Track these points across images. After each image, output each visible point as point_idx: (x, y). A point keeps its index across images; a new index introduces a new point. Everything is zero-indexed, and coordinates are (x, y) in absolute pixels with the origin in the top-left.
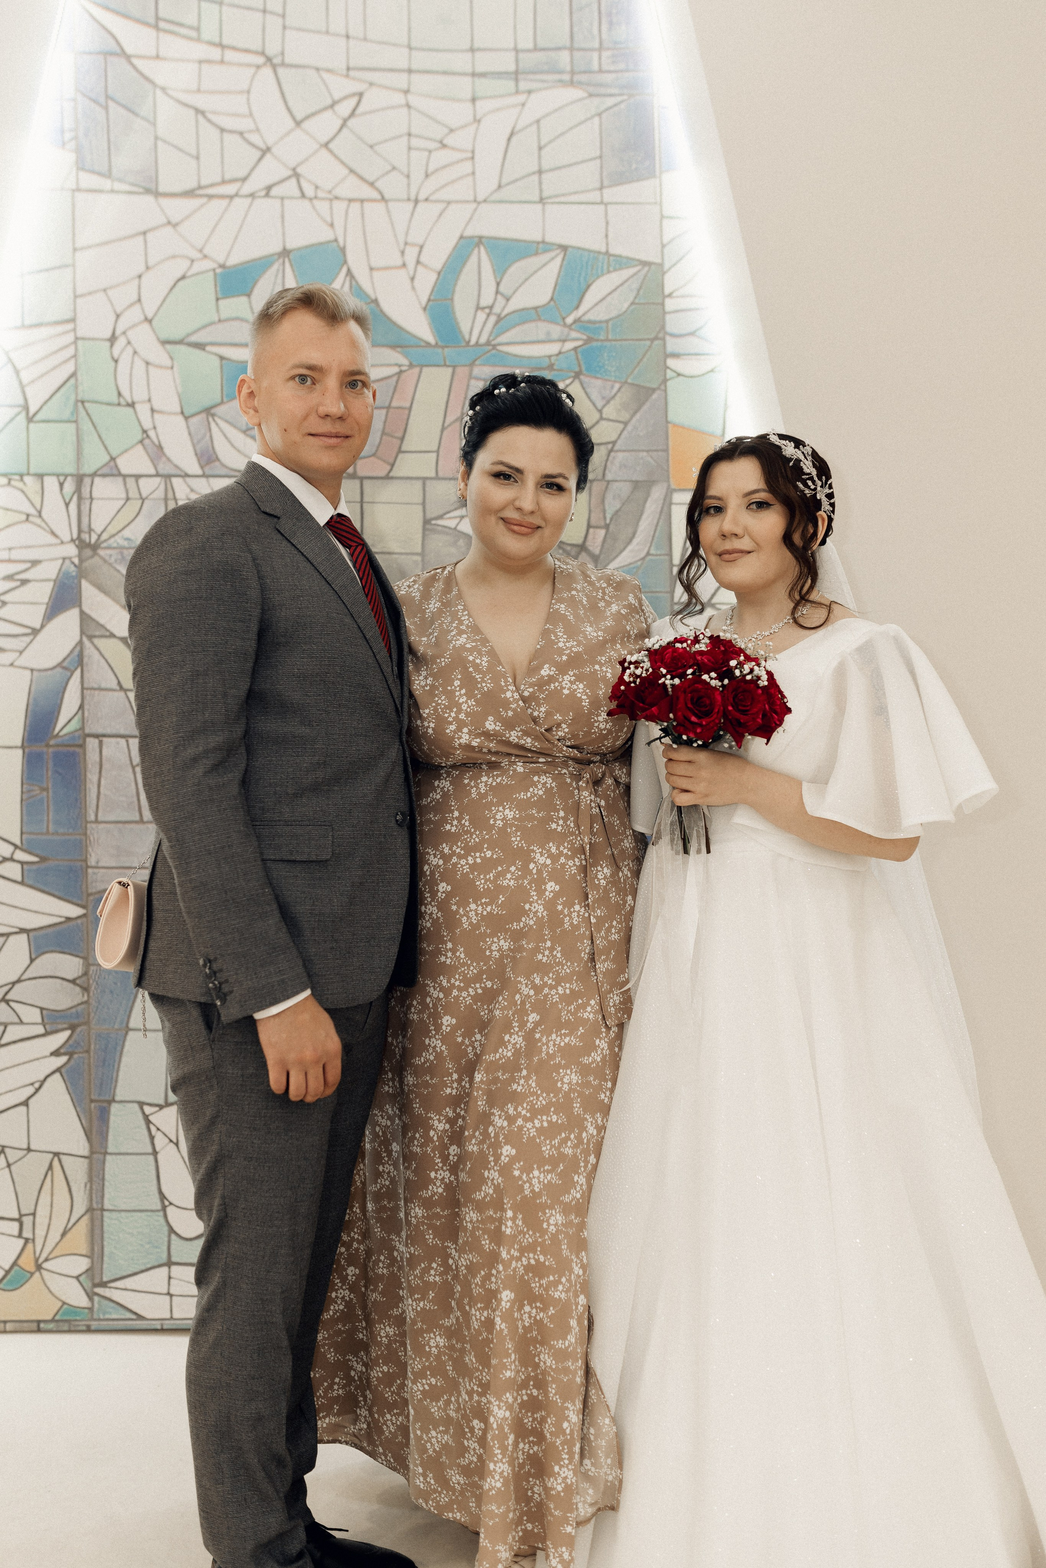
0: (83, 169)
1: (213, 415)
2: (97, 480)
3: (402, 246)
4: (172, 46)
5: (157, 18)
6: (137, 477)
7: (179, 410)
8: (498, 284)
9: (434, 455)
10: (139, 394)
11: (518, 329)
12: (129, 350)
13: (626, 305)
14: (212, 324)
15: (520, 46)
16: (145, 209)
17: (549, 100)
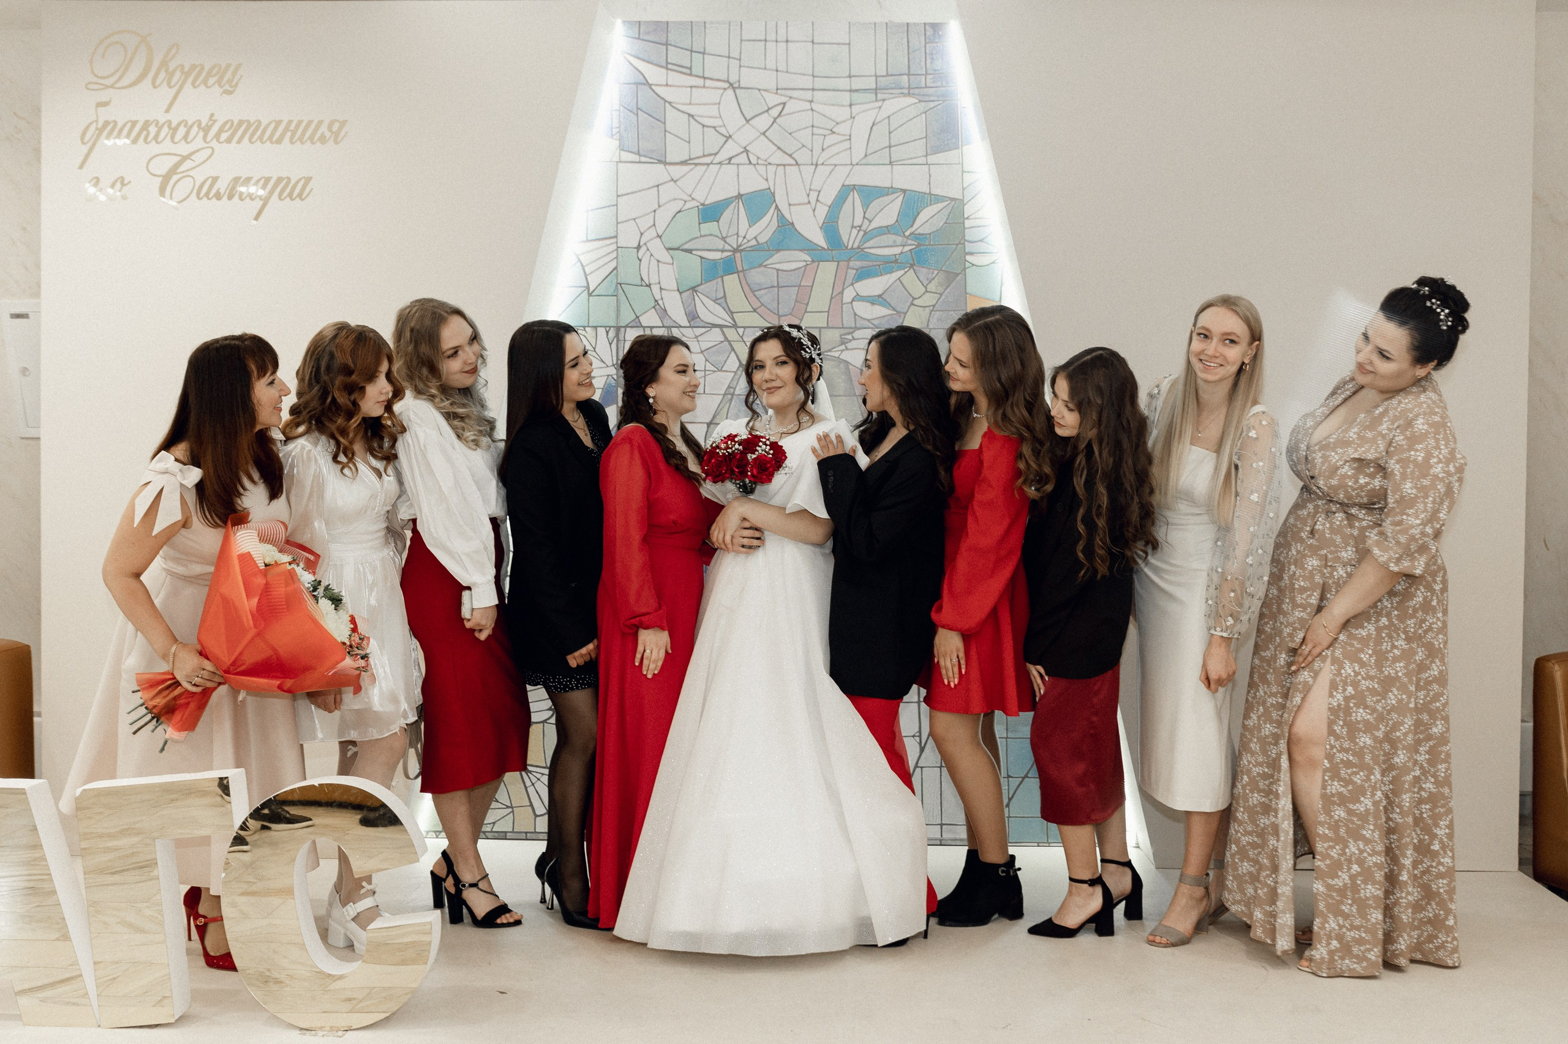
0: (623, 150)
1: (696, 291)
2: (628, 329)
3: (808, 191)
4: (675, 78)
5: (667, 63)
7: (677, 288)
8: (865, 213)
10: (654, 279)
11: (877, 239)
12: (648, 254)
13: (941, 224)
14: (696, 238)
15: (878, 74)
16: (659, 172)
17: (895, 104)
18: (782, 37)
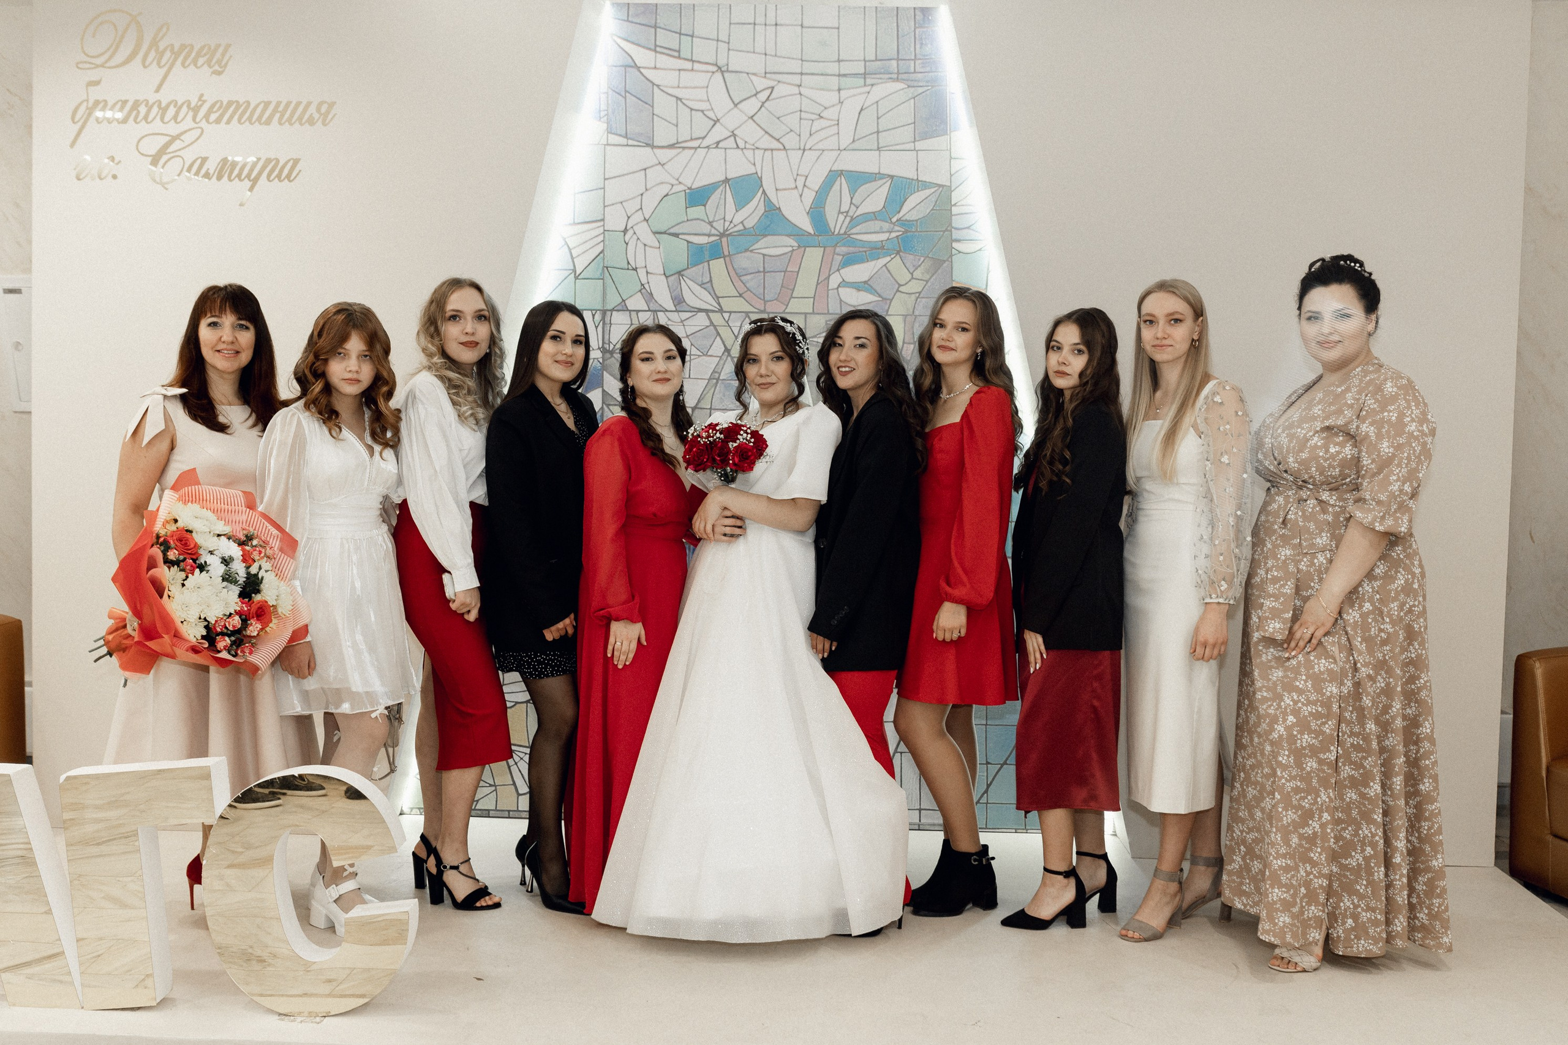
0: (611, 133)
1: (682, 276)
2: (614, 313)
3: (795, 176)
4: (663, 61)
5: (656, 46)
6: (638, 311)
7: (663, 273)
8: (852, 199)
9: (812, 299)
10: (640, 263)
11: (864, 225)
12: (635, 237)
13: (928, 211)
14: (683, 222)
15: (867, 58)
16: (645, 155)
17: (885, 89)
18: (771, 20)
